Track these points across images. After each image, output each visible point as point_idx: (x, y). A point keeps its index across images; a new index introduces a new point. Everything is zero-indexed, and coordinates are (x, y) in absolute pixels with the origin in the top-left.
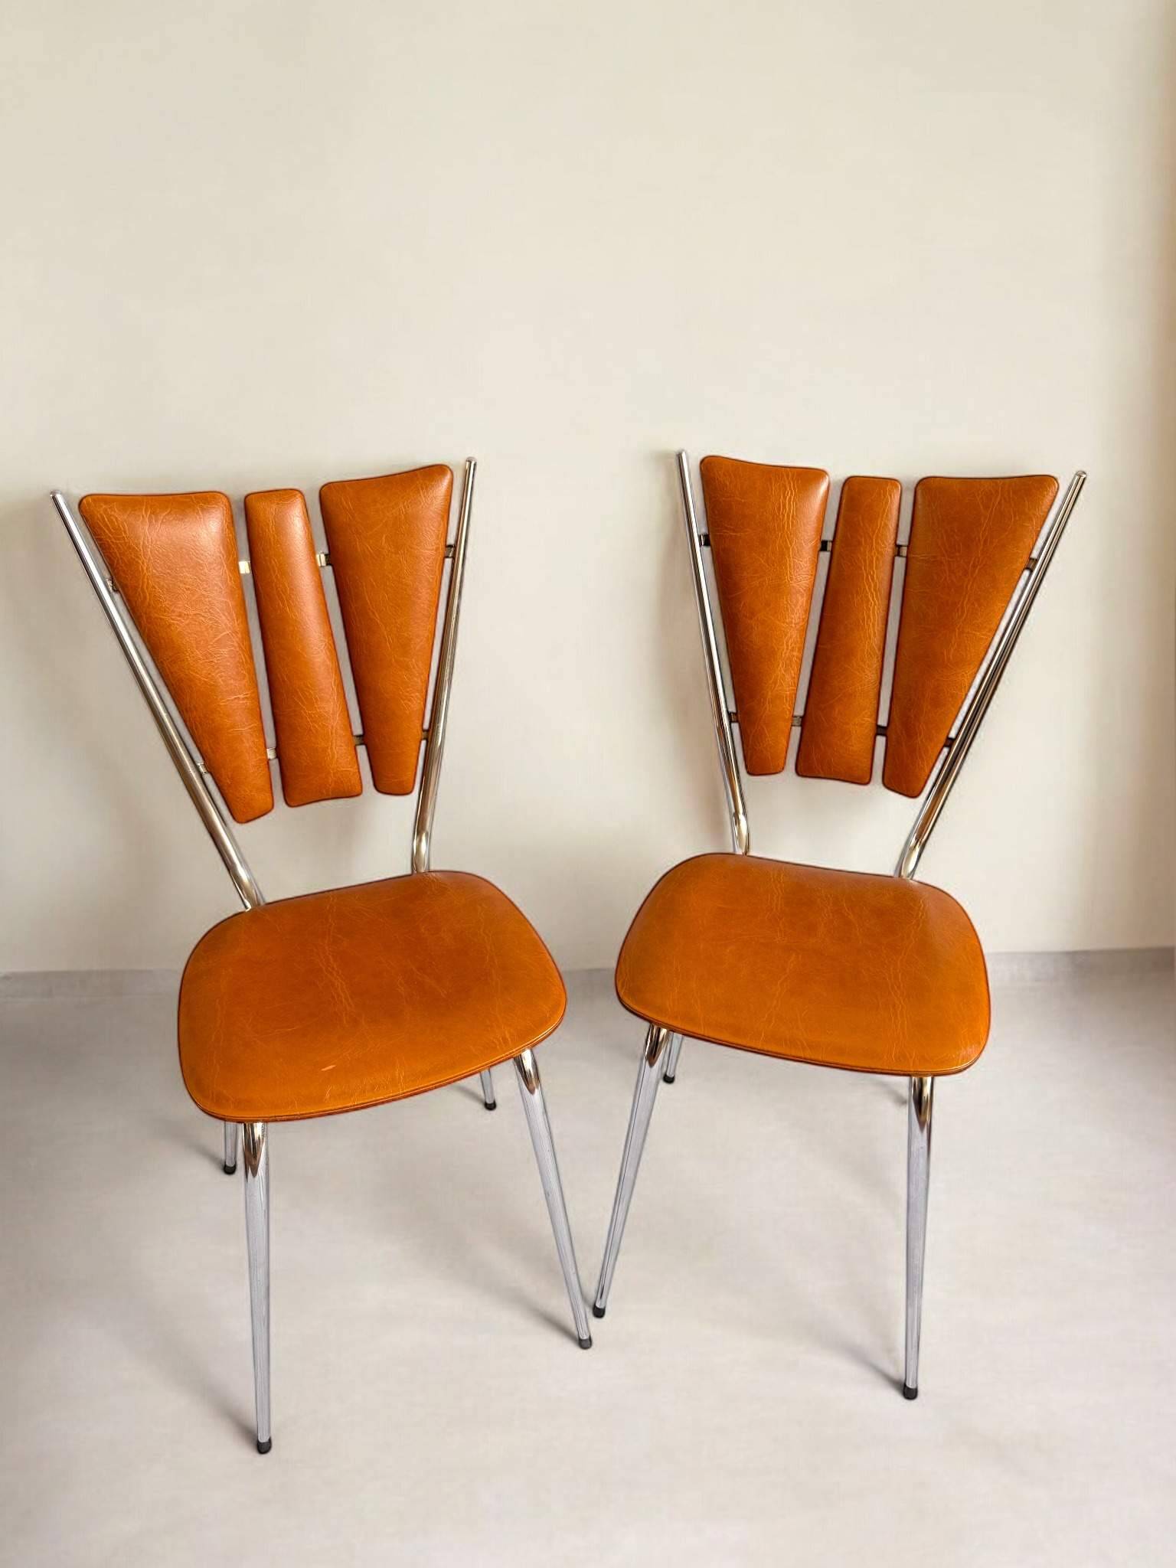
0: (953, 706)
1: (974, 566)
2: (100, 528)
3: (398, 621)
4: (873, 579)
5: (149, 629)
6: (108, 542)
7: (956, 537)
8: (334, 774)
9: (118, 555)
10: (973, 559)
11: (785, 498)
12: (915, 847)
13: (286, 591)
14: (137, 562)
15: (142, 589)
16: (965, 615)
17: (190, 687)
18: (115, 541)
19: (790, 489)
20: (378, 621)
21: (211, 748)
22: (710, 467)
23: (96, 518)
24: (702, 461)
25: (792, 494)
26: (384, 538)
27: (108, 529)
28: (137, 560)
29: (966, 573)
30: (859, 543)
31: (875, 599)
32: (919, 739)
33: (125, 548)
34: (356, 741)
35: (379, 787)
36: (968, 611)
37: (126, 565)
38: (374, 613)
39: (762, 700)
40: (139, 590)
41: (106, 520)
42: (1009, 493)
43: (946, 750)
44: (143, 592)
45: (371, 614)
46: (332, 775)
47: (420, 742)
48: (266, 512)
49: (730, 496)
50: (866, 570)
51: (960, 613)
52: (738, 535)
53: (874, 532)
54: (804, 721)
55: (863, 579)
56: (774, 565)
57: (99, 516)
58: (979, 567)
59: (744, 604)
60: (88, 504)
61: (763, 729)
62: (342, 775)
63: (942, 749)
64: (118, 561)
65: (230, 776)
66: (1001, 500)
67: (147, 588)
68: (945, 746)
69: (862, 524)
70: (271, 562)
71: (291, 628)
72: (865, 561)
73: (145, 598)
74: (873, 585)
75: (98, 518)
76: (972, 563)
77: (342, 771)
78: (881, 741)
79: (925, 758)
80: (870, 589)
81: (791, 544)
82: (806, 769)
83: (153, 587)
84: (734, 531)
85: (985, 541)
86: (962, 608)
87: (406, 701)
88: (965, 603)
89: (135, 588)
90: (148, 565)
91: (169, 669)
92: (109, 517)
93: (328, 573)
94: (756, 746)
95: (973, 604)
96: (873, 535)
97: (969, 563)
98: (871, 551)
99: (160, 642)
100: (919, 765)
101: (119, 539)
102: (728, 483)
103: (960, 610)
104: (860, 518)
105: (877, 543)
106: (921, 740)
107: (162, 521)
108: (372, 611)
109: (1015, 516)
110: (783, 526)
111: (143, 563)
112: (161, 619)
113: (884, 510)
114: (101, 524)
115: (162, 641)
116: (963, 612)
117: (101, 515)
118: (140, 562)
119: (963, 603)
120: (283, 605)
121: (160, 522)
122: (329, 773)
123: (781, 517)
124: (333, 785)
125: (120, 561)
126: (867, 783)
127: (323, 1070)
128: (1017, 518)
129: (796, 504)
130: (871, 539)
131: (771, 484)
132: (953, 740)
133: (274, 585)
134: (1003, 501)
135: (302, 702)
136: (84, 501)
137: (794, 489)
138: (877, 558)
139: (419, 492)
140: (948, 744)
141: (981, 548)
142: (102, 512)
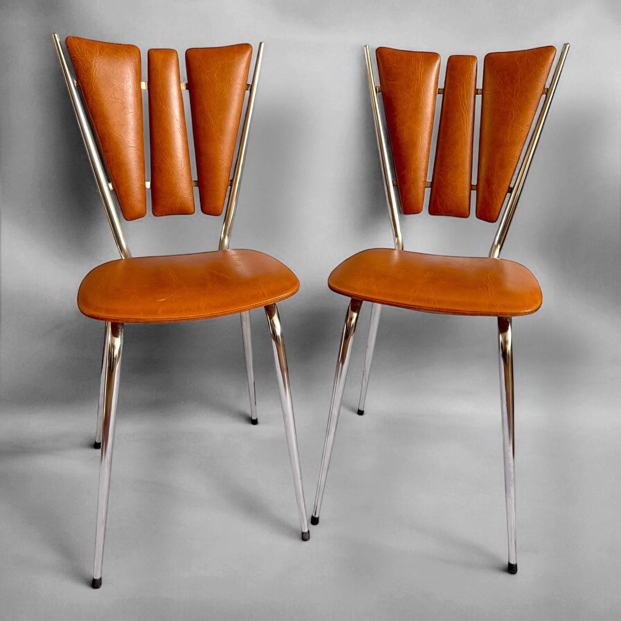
0: (511, 167)
1: (517, 92)
2: (74, 51)
3: (220, 117)
4: (465, 104)
5: (92, 105)
6: (77, 58)
7: (506, 78)
8: (180, 198)
9: (82, 65)
10: (516, 88)
11: (418, 64)
12: (497, 245)
13: (164, 97)
14: (91, 70)
15: (91, 83)
16: (513, 118)
17: (109, 138)
18: (81, 58)
19: (421, 60)
20: (210, 117)
21: (116, 174)
22: (380, 53)
23: (73, 46)
24: (377, 50)
25: (422, 62)
26: (216, 74)
27: (78, 52)
28: (90, 68)
29: (512, 96)
30: (457, 86)
31: (467, 115)
32: (494, 187)
33: (86, 62)
34: (194, 184)
35: (204, 210)
36: (515, 115)
37: (85, 70)
38: (208, 112)
39: (409, 170)
40: (90, 84)
41: (78, 47)
42: (531, 55)
43: (509, 194)
44: (92, 85)
45: (206, 113)
46: (179, 198)
47: (227, 187)
48: (158, 59)
49: (391, 64)
50: (461, 100)
51: (511, 117)
52: (395, 83)
53: (464, 80)
54: (432, 185)
55: (460, 104)
56: (414, 98)
57: (75, 45)
58: (519, 92)
59: (399, 118)
60: (70, 39)
61: (410, 186)
62: (184, 200)
63: (507, 194)
64: (81, 69)
65: (125, 191)
66: (527, 59)
67: (94, 84)
68: (508, 192)
69: (458, 77)
70: (158, 82)
71: (165, 116)
72: (461, 96)
73: (92, 89)
74: (465, 108)
75: (74, 46)
76: (515, 91)
77: (185, 198)
78: (474, 193)
79: (498, 197)
80: (464, 110)
81: (422, 87)
82: (434, 210)
83: (97, 83)
84: (393, 81)
85: (521, 79)
86: (512, 113)
87: (221, 161)
88: (513, 111)
89: (88, 84)
90: (96, 72)
91: (100, 127)
92: (80, 46)
93: (186, 94)
94: (407, 196)
95: (517, 111)
96: (464, 82)
97: (514, 90)
98: (463, 90)
99: (97, 113)
100: (495, 202)
101: (83, 57)
102: (390, 58)
103: (511, 115)
104: (457, 74)
105: (466, 86)
106: (495, 187)
107: (106, 52)
108: (207, 111)
109: (535, 65)
110: (418, 79)
111: (93, 71)
112: (99, 100)
113: (469, 70)
114: (75, 49)
115: (98, 112)
116: (512, 116)
117: (76, 45)
118: (92, 70)
119: (512, 111)
120: (162, 104)
121: (105, 53)
122: (178, 197)
123: (417, 74)
124: (179, 204)
125: (82, 69)
126: (467, 217)
127: (159, 300)
128: (536, 66)
129: (424, 68)
130: (463, 84)
131: (411, 58)
132: (512, 189)
133: (158, 93)
134: (528, 59)
135: (167, 156)
136: (69, 38)
137: (423, 60)
138: (467, 94)
139: (235, 54)
140: (510, 191)
141: (519, 82)
142: (76, 44)
